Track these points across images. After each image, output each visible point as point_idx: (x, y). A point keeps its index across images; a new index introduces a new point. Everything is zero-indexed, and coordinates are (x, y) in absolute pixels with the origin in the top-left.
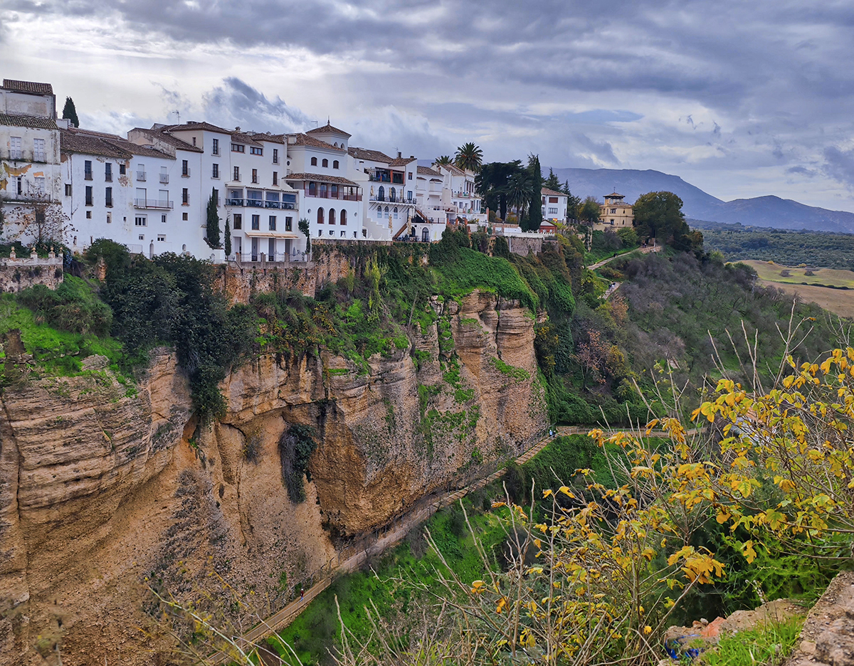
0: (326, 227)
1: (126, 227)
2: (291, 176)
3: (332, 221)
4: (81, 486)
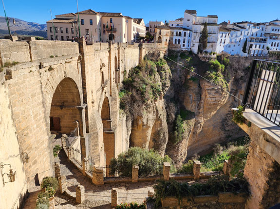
0: (273, 47)
1: (227, 48)
2: (266, 34)
3: (275, 46)
4: (216, 102)
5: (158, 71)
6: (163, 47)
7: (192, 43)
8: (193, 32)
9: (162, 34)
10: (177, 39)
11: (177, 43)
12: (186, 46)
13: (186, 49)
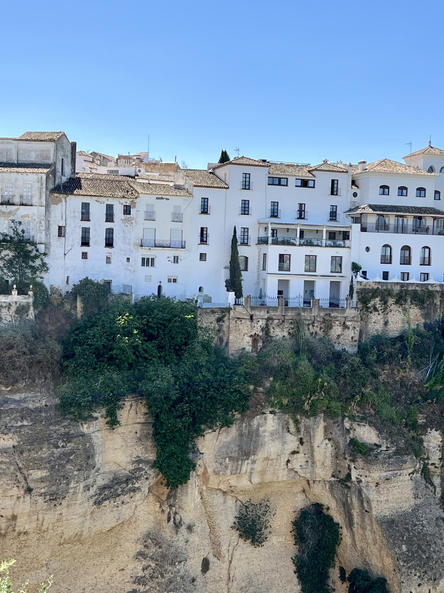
0: (396, 268)
1: (130, 268)
2: (356, 209)
3: (406, 261)
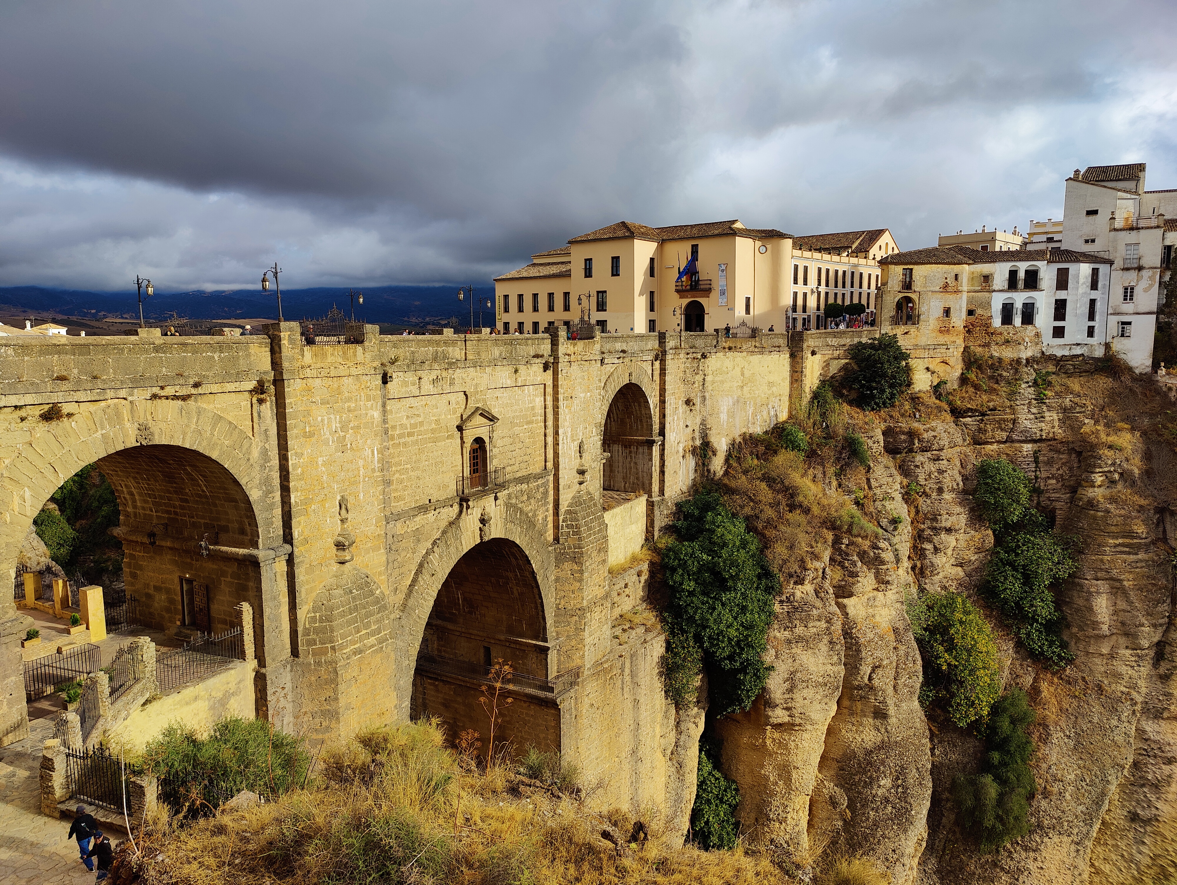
5: (891, 450)
6: (923, 341)
7: (1114, 320)
8: (1119, 263)
9: (917, 285)
10: (1018, 306)
11: (1017, 320)
12: (1069, 337)
13: (1078, 351)
